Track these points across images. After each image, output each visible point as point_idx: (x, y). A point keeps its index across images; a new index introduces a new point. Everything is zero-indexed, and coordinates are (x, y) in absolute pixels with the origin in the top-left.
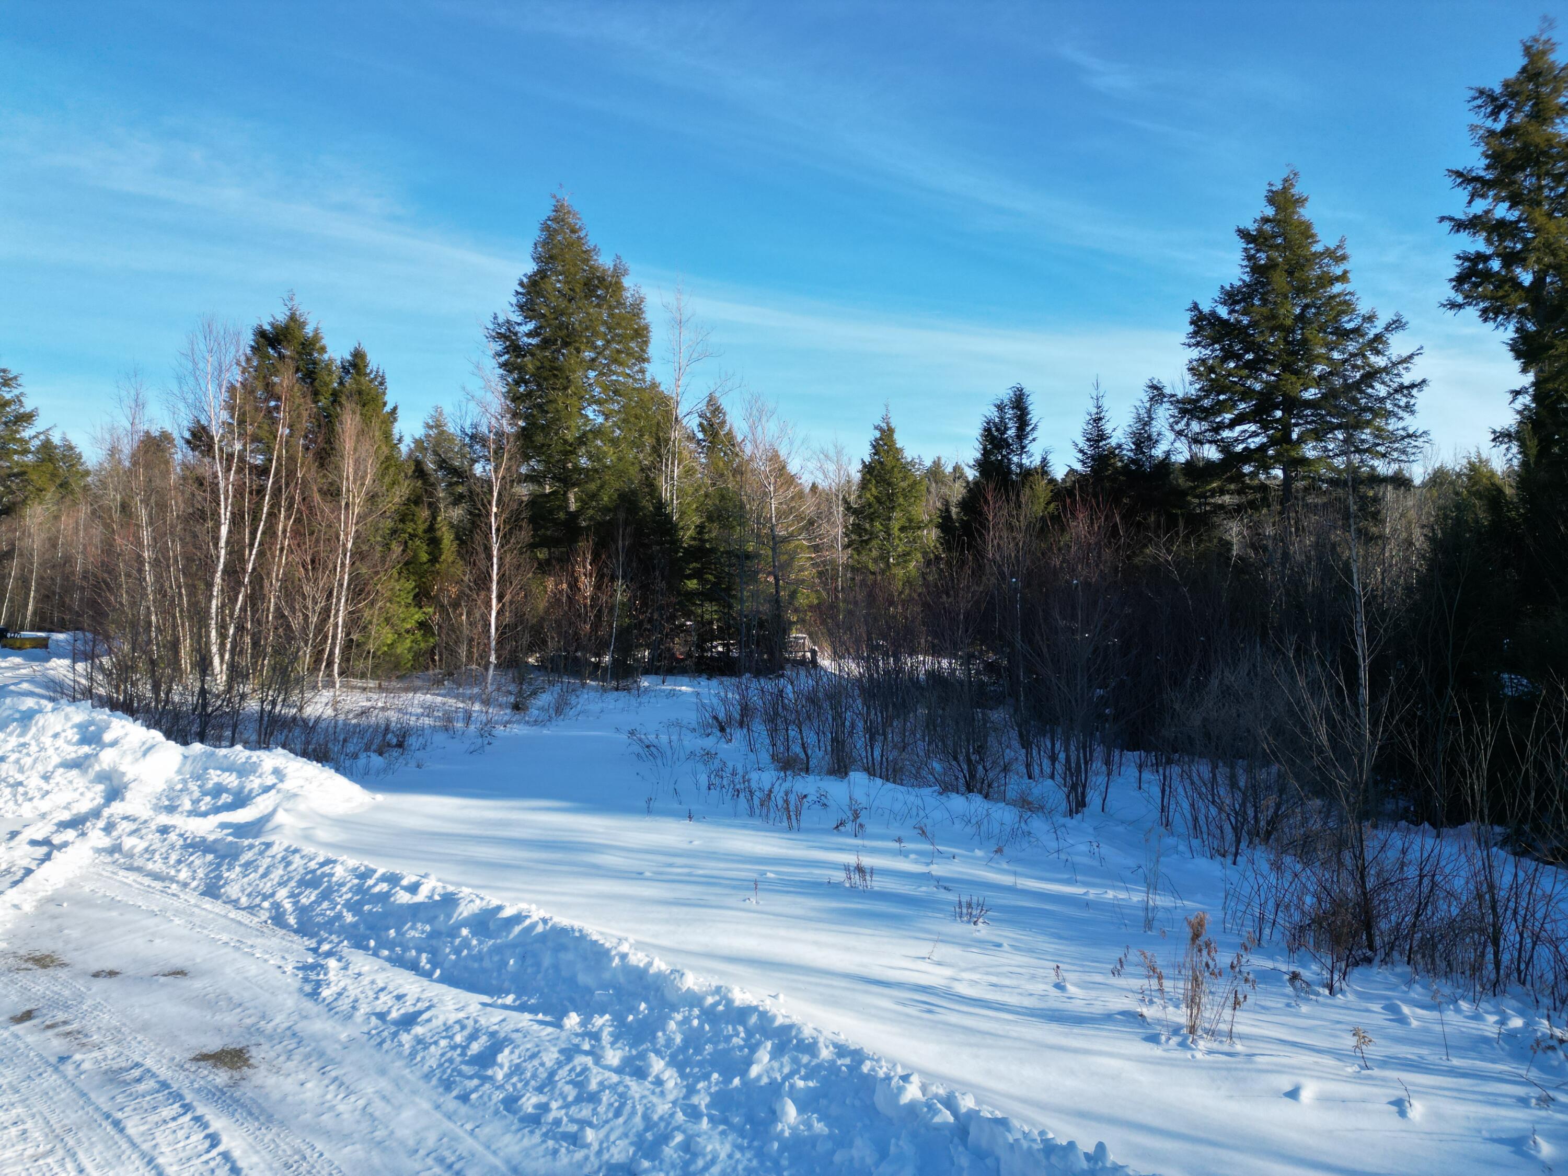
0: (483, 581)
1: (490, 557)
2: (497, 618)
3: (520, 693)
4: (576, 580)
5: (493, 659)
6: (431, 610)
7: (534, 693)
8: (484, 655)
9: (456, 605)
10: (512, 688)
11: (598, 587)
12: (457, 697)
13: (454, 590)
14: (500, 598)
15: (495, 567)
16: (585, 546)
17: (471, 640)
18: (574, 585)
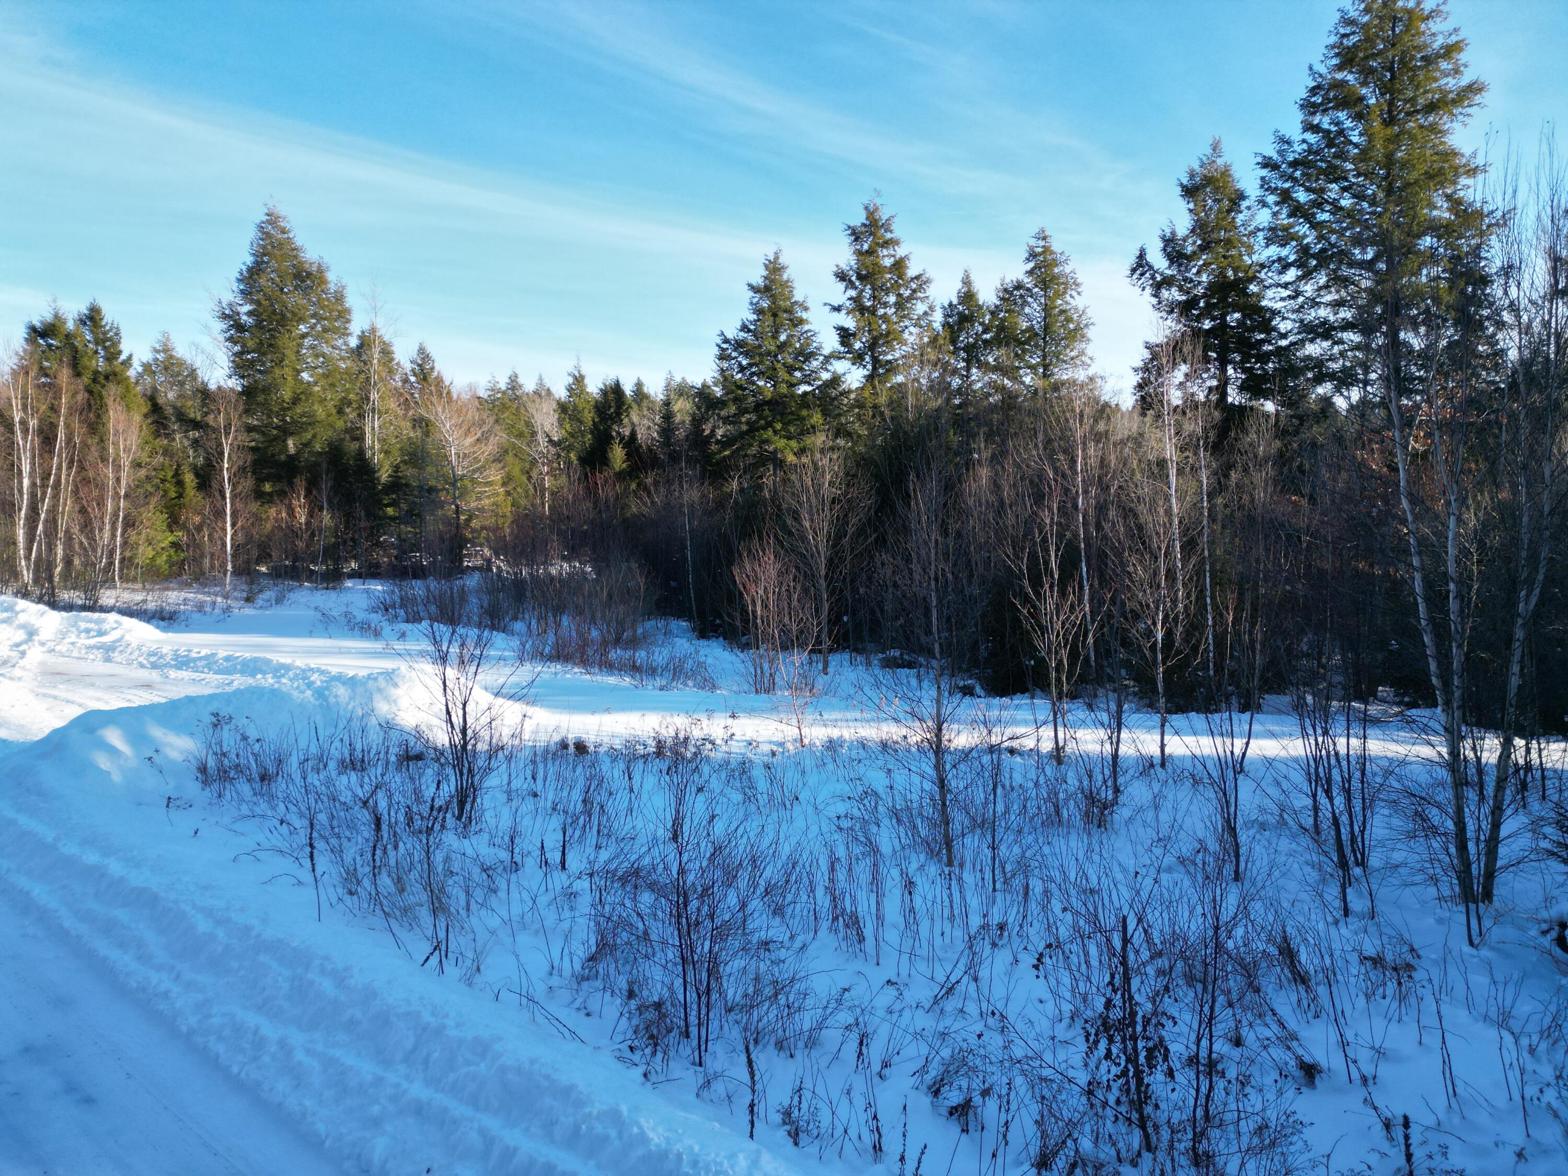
0: (219, 514)
1: (224, 498)
2: (232, 539)
3: (251, 591)
4: (293, 510)
5: (229, 567)
6: (180, 534)
7: (261, 591)
8: (223, 565)
9: (199, 529)
10: (244, 587)
11: (311, 515)
12: (204, 593)
13: (197, 519)
14: (233, 525)
15: (228, 505)
16: (300, 484)
17: (212, 555)
18: (291, 512)
